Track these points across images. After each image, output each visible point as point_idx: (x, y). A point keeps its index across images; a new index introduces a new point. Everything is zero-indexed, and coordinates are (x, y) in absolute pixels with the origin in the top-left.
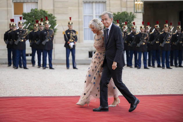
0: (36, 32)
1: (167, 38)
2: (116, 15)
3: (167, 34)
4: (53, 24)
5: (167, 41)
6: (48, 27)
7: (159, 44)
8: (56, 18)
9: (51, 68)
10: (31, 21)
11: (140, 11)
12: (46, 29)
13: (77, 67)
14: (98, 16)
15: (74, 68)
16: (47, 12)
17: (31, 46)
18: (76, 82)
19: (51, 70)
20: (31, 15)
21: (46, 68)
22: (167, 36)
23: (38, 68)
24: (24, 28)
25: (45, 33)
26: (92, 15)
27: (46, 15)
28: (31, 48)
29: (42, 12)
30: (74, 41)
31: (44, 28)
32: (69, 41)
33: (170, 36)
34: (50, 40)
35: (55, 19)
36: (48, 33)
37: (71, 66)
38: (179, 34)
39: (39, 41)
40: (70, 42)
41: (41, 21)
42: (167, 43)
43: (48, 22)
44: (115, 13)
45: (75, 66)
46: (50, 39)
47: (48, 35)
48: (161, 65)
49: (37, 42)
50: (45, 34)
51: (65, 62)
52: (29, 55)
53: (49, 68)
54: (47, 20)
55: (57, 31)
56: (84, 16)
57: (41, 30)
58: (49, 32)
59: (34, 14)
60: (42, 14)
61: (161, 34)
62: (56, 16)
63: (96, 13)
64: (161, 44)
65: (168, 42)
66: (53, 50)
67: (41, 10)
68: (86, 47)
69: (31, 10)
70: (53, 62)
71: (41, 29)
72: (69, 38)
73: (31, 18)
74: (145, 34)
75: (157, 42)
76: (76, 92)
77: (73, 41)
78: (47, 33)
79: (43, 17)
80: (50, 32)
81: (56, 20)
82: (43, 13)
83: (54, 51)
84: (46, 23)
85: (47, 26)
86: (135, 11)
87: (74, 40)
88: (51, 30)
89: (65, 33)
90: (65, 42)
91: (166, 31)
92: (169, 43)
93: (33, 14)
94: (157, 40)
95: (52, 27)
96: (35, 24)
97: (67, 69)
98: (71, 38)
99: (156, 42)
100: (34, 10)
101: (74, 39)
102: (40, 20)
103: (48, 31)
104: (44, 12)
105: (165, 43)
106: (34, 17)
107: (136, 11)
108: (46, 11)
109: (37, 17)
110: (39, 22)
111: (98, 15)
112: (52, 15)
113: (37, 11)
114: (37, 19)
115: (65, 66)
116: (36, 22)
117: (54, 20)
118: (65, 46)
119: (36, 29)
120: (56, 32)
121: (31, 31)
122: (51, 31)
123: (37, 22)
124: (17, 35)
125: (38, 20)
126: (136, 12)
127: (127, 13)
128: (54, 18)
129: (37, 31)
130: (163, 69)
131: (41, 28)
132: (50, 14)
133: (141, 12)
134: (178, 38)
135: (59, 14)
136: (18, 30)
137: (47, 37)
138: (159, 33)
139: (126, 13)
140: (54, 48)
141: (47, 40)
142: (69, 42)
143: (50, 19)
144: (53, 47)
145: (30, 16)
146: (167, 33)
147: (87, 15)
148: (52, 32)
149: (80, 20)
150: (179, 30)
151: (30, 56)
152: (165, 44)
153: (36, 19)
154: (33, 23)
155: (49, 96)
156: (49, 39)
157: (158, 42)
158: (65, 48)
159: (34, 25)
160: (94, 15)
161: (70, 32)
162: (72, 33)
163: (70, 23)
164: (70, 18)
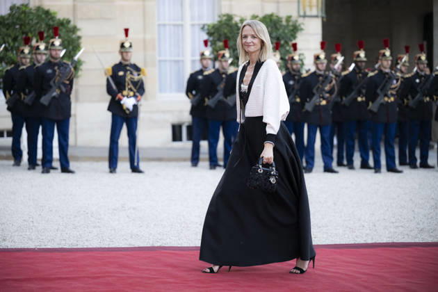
0: (23, 69)
1: (388, 88)
3: (387, 76)
4: (71, 47)
5: (386, 95)
6: (56, 54)
7: (367, 103)
8: (79, 30)
9: (65, 169)
10: (10, 40)
11: (314, 12)
13: (142, 166)
14: (199, 25)
16: (55, 13)
17: (9, 109)
18: (134, 209)
19: (65, 175)
20: (10, 21)
21: (52, 171)
22: (387, 82)
23: (29, 169)
25: (49, 71)
26: (180, 22)
27: (51, 23)
28: (9, 114)
29: (40, 13)
31: (46, 59)
33: (395, 82)
34: (61, 92)
35: (79, 33)
36: (57, 73)
37: (123, 166)
38: (422, 76)
39: (33, 94)
41: (38, 37)
42: (387, 102)
43: (57, 42)
45: (136, 164)
46: (64, 90)
47: (57, 79)
48: (371, 162)
49: (27, 99)
50: (50, 74)
51: (106, 154)
52: (5, 134)
53: (60, 170)
54: (57, 37)
55: (83, 67)
56: (159, 25)
57: (38, 65)
58: (59, 68)
59: (18, 18)
60: (43, 20)
61: (371, 77)
62: (79, 25)
63: (192, 18)
64: (370, 104)
65: (389, 98)
66: (72, 120)
67: (39, 8)
68: (163, 112)
69: (12, 9)
70: (70, 152)
71: (39, 62)
72: (122, 86)
73: (10, 32)
74: (326, 77)
75: (359, 99)
76: (131, 237)
77: (131, 94)
78: (54, 71)
79: (43, 27)
80: (62, 68)
81: (79, 38)
82: (43, 16)
83: (76, 124)
84: (53, 44)
85: (54, 53)
86: (302, 13)
88: (65, 63)
91: (385, 68)
92: (392, 102)
93: (15, 20)
94: (359, 94)
95: (70, 55)
96: (22, 48)
97: (111, 172)
98: (127, 87)
99: (356, 99)
100: (18, 8)
101: (135, 89)
102: (34, 36)
103: (56, 68)
104: (47, 13)
105: (382, 101)
106: (18, 27)
107: (305, 13)
108: (52, 10)
109: (28, 27)
110: (34, 43)
111: (196, 22)
112: (68, 22)
113: (27, 10)
114: (27, 34)
115: (106, 164)
116: (23, 42)
117: (74, 36)
119: (24, 61)
120: (81, 70)
121: (9, 68)
122: (66, 68)
123: (27, 41)
125: (30, 35)
126: (305, 16)
127: (277, 16)
128: (75, 29)
129: (28, 68)
130: (376, 172)
131: (39, 57)
132: (64, 19)
133: (317, 16)
134: (419, 89)
135: (88, 19)
137: (54, 82)
138: (367, 74)
139: (274, 18)
140: (75, 115)
141: (56, 93)
143: (62, 32)
144: (73, 112)
145: (8, 24)
146: (387, 73)
147: (167, 22)
148: (68, 70)
149: (148, 36)
150: (422, 66)
151: (8, 136)
152: (382, 104)
153: (23, 33)
154: (16, 44)
155: (57, 247)
156: (59, 88)
157: (364, 99)
159: (17, 49)
160: (188, 23)
161: (126, 71)
162: (131, 73)
163: (127, 45)
164: (126, 31)
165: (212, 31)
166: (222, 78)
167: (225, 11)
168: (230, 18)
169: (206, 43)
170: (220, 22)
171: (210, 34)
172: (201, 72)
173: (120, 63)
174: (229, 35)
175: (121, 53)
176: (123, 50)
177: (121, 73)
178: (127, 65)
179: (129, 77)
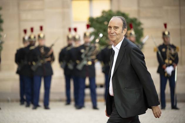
13: (179, 105)
15: (174, 107)
17: (104, 72)
24: (91, 42)
30: (174, 64)
32: (164, 63)
35: (142, 26)
37: (168, 105)
45: (175, 104)
62: (142, 21)
67: (118, 12)
69: (103, 13)
72: (165, 57)
77: (170, 62)
81: (142, 29)
84: (131, 34)
87: (173, 61)
90: (157, 64)
98: (168, 57)
100: (106, 12)
101: (174, 59)
104: (124, 15)
108: (126, 13)
112: (135, 19)
117: (139, 28)
121: (103, 48)
124: (81, 54)
128: (139, 24)
136: (83, 47)
145: (100, 22)
162: (170, 49)
163: (166, 33)
164: (165, 25)
175: (164, 38)
177: (164, 50)
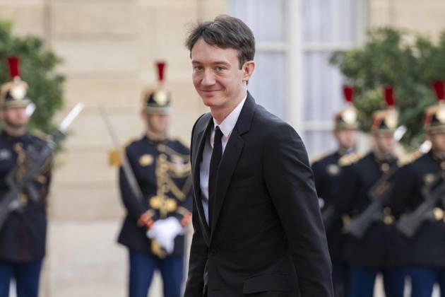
2: (435, 51)
4: (42, 101)
6: (19, 117)
8: (59, 61)
12: (11, 131)
14: (322, 52)
25: (4, 155)
26: (278, 46)
32: (147, 206)
34: (30, 201)
35: (59, 70)
36: (22, 157)
40: (158, 215)
43: (19, 89)
44: (425, 37)
46: (35, 195)
47: (21, 173)
50: (4, 161)
54: (17, 79)
55: (69, 143)
58: (25, 148)
62: (59, 48)
63: (307, 36)
77: (170, 205)
78: (15, 155)
80: (31, 148)
81: (61, 79)
84: (9, 96)
85: (12, 115)
88: (37, 138)
89: (123, 160)
90: (120, 212)
95: (40, 119)
98: (162, 189)
101: (180, 195)
103: (18, 147)
111: (316, 45)
112: (38, 43)
117: (50, 75)
118: (123, 239)
122: (40, 148)
128: (50, 61)
132: (28, 38)
135: (77, 37)
137: (15, 179)
141: (17, 203)
142: (147, 216)
143: (25, 66)
148: (45, 152)
156: (26, 192)
158: (122, 254)
160: (296, 46)
161: (156, 154)
162: (169, 159)
163: (161, 98)
164: (161, 67)
165: (354, 65)
166: (381, 173)
167: (381, 20)
168: (393, 36)
169: (348, 94)
170: (372, 46)
171: (348, 72)
172: (334, 158)
173: (145, 139)
174: (392, 75)
175: (148, 116)
176: (151, 109)
177: (146, 160)
178: (158, 142)
179: (163, 167)
